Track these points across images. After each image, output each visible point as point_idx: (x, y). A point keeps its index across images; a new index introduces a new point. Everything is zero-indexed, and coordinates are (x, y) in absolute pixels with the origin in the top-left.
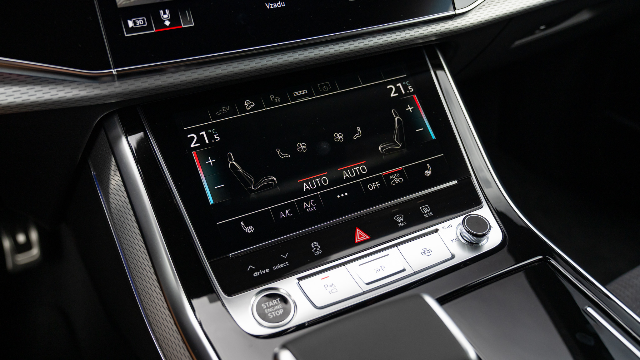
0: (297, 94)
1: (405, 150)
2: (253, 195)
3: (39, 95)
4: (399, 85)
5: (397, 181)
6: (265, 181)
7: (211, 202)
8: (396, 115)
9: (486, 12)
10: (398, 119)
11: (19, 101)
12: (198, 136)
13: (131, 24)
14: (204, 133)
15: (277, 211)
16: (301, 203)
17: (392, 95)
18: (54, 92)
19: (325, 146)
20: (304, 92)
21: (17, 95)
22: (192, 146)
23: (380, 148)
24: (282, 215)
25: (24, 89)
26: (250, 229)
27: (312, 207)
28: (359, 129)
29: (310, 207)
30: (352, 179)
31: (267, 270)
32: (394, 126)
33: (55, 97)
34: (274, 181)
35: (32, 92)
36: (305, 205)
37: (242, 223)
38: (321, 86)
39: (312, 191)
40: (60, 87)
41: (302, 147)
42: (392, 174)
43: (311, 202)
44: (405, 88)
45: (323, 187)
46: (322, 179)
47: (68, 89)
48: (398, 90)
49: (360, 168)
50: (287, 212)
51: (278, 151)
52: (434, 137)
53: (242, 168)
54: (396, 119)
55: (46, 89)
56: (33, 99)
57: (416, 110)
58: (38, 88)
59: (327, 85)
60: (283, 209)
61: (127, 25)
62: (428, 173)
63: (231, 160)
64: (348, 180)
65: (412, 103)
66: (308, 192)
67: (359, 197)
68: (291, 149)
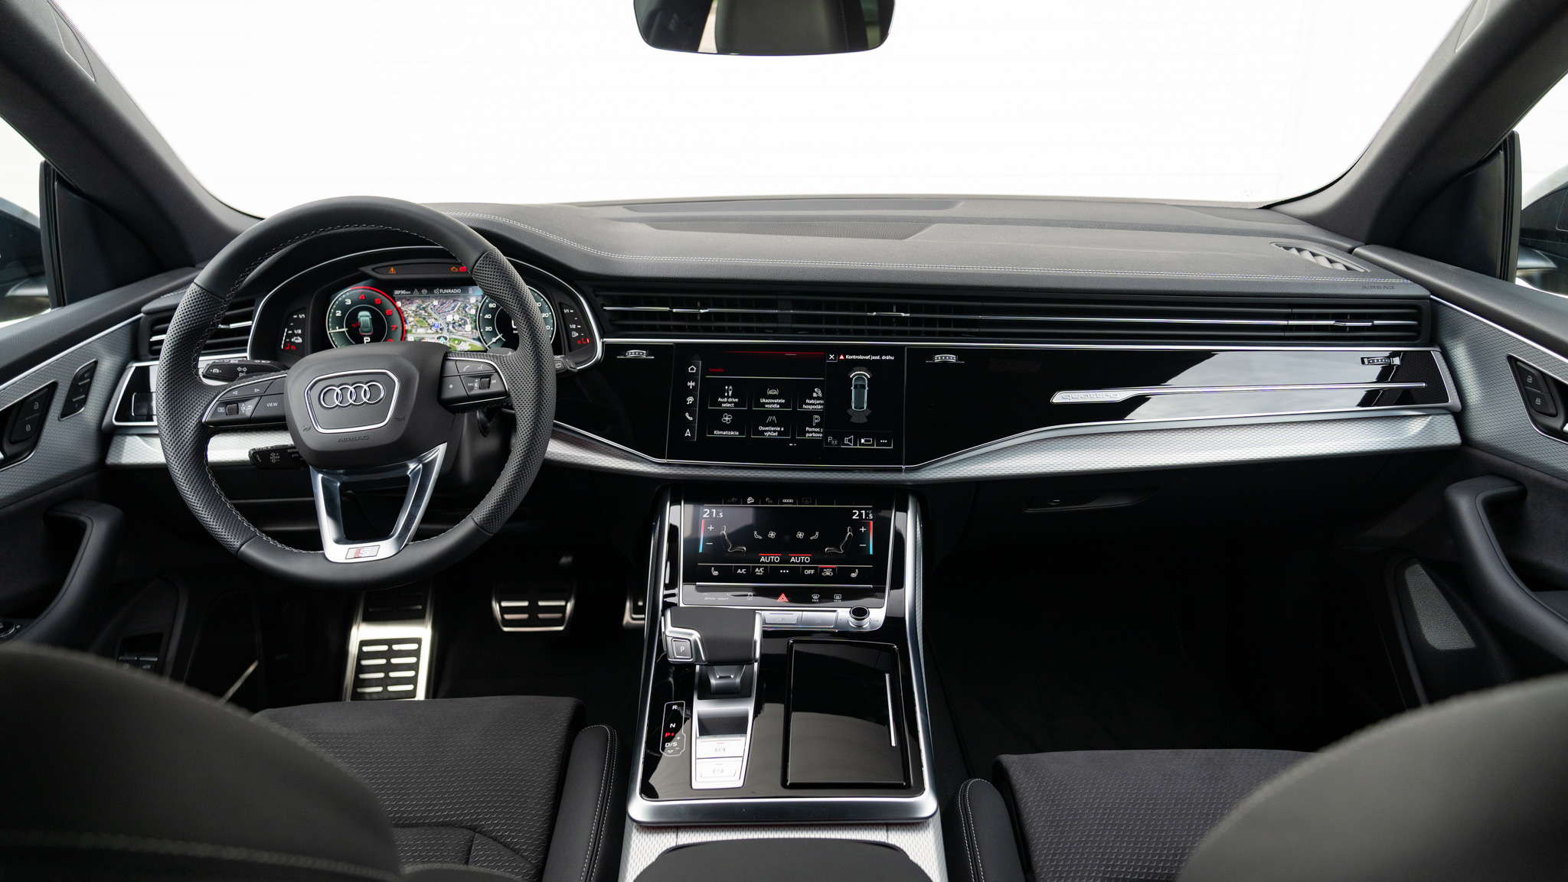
0: (785, 501)
2: (727, 554)
4: (863, 511)
5: (828, 574)
6: (739, 548)
7: (701, 551)
8: (850, 531)
10: (850, 534)
12: (710, 511)
14: (715, 510)
15: (737, 568)
16: (755, 568)
17: (854, 517)
18: (635, 466)
19: (787, 537)
20: (791, 501)
21: (617, 463)
22: (705, 516)
23: (826, 549)
24: (739, 571)
26: (716, 573)
28: (817, 533)
29: (759, 571)
30: (796, 563)
31: (714, 599)
32: (845, 538)
33: (635, 469)
34: (744, 549)
35: (624, 463)
36: (757, 570)
37: (713, 568)
38: (804, 500)
39: (766, 563)
40: (638, 464)
41: (772, 535)
42: (826, 568)
43: (761, 569)
44: (867, 515)
45: (774, 563)
46: (776, 558)
47: (642, 466)
48: (860, 515)
49: (806, 558)
50: (743, 570)
51: (755, 533)
52: (871, 553)
53: (728, 537)
54: (848, 533)
55: (631, 463)
57: (867, 532)
58: (628, 462)
59: (809, 500)
60: (741, 569)
62: (854, 575)
63: (723, 530)
64: (793, 563)
65: (867, 526)
66: (763, 562)
67: (796, 574)
68: (764, 534)
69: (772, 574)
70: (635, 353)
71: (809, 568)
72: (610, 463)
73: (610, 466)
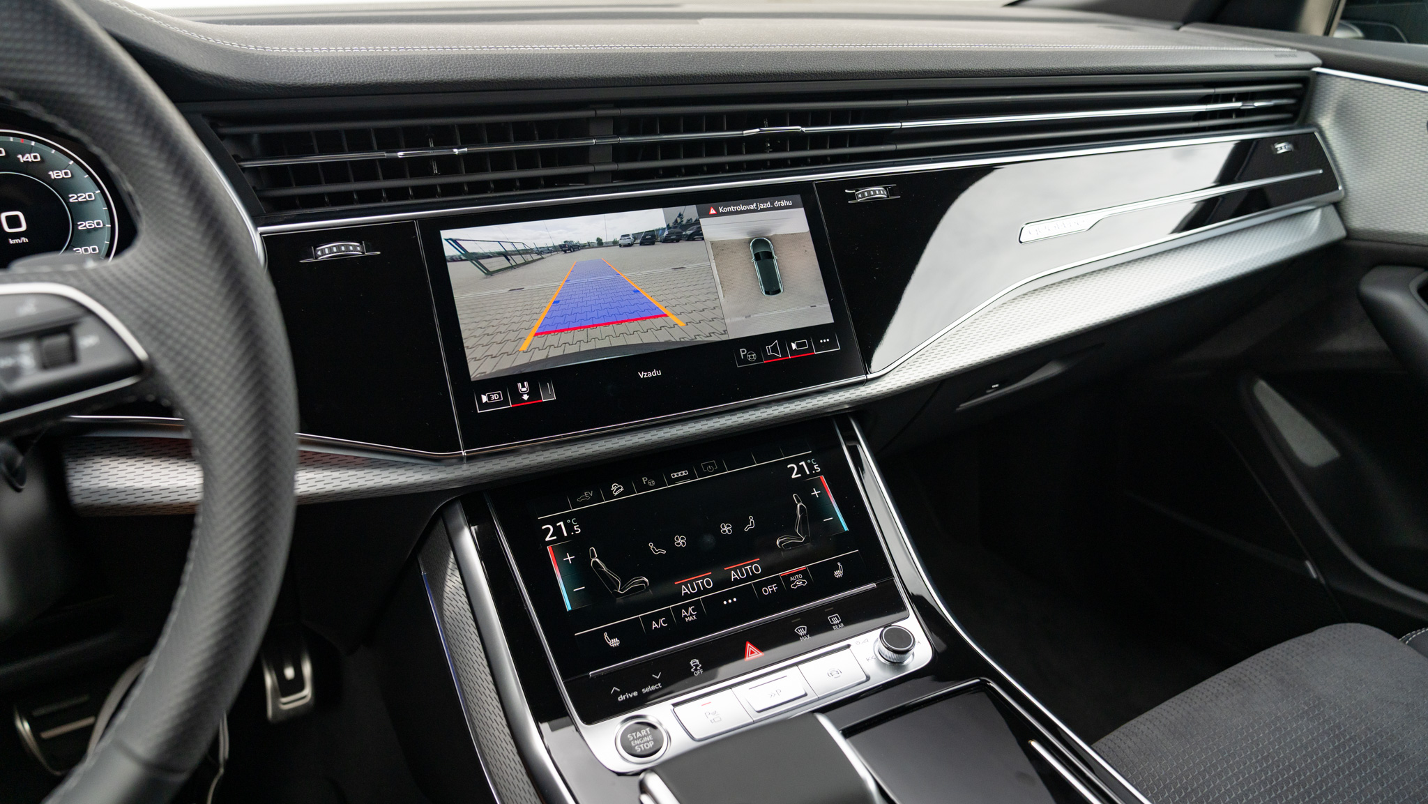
0: (675, 475)
1: (809, 545)
2: (619, 600)
3: (377, 479)
4: (803, 463)
5: (800, 584)
6: (635, 582)
7: (569, 608)
8: (799, 502)
9: (907, 375)
10: (801, 506)
11: (354, 486)
12: (555, 527)
13: (484, 399)
14: (562, 523)
15: (648, 620)
16: (677, 610)
17: (793, 476)
18: (394, 476)
19: (709, 539)
20: (685, 473)
21: (353, 479)
22: (548, 539)
23: (778, 543)
24: (654, 625)
25: (360, 473)
26: (614, 642)
27: (691, 615)
28: (751, 519)
29: (689, 615)
30: (742, 581)
31: (635, 694)
32: (796, 515)
33: (395, 483)
34: (644, 582)
35: (369, 476)
36: (684, 613)
37: (606, 635)
38: (705, 466)
39: (692, 595)
40: (401, 471)
41: (680, 541)
42: (793, 575)
43: (690, 609)
44: (810, 467)
45: (706, 591)
46: (704, 581)
47: (410, 473)
48: (801, 470)
49: (753, 566)
50: (661, 621)
51: (651, 546)
52: (846, 529)
53: (607, 567)
54: (798, 506)
55: (385, 473)
56: (370, 484)
57: (823, 495)
58: (376, 472)
59: (712, 464)
60: (656, 617)
61: (480, 400)
62: (838, 574)
63: (593, 556)
64: (737, 582)
65: (819, 486)
66: (687, 596)
67: (751, 603)
68: (667, 543)
69: (713, 614)
70: (330, 249)
71: (767, 583)
72: (337, 482)
73: (338, 489)
